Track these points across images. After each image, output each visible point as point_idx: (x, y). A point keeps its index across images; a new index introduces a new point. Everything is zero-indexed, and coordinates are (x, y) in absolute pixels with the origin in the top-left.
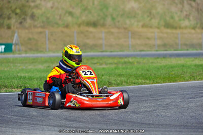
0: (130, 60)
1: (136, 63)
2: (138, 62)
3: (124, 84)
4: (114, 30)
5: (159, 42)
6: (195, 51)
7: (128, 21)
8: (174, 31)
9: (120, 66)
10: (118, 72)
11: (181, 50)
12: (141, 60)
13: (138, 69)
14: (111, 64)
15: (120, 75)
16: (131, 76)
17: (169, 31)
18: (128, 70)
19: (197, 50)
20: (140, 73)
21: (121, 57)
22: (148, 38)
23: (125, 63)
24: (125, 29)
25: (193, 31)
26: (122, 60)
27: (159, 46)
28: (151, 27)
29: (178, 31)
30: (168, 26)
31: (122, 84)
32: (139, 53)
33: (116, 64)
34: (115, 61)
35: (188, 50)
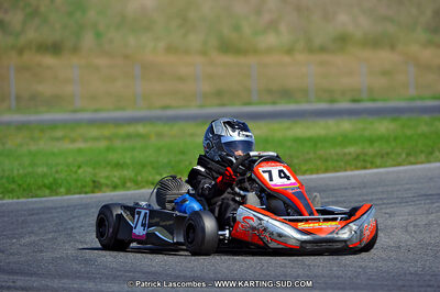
0: (141, 129)
1: (153, 138)
2: (160, 135)
3: (129, 184)
4: (101, 61)
5: (206, 87)
6: (292, 107)
7: (131, 40)
8: (242, 60)
9: (118, 144)
10: (114, 157)
11: (259, 103)
12: (165, 129)
13: (159, 149)
14: (96, 139)
15: (118, 165)
16: (144, 166)
17: (230, 59)
18: (136, 154)
19: (297, 103)
20: (165, 161)
21: (118, 122)
22: (182, 79)
23: (129, 137)
24: (126, 57)
25: (287, 59)
26: (123, 130)
27: (205, 96)
28: (187, 52)
29: (251, 60)
30: (227, 47)
31: (124, 186)
32: (159, 113)
33: (109, 138)
34: (107, 132)
35: (274, 103)
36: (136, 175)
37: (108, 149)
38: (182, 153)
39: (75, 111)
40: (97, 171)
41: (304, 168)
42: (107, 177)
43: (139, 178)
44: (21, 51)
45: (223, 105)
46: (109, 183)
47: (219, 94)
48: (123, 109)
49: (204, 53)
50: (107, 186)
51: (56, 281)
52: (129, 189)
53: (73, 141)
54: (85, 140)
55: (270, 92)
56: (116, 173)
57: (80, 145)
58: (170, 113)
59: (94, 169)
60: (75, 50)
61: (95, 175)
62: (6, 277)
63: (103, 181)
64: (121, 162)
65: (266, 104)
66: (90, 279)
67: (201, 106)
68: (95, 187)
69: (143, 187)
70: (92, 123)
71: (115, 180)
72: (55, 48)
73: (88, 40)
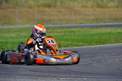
0: (74, 29)
1: (77, 32)
2: (79, 31)
3: (70, 46)
4: (63, 10)
5: (93, 17)
6: (118, 23)
7: (71, 4)
8: (103, 10)
9: (67, 34)
10: (65, 37)
11: (108, 22)
13: (79, 36)
14: (61, 32)
15: (67, 40)
16: (74, 40)
17: (100, 9)
18: (72, 37)
19: (119, 22)
20: (80, 39)
21: (67, 27)
22: (86, 15)
23: (70, 32)
24: (70, 8)
25: (116, 10)
26: (68, 30)
27: (93, 20)
28: (87, 7)
29: (106, 10)
30: (99, 6)
31: (68, 46)
32: (79, 25)
33: (64, 32)
34: (64, 30)
35: (113, 22)
36: (72, 43)
37: (64, 35)
38: (86, 37)
39: (55, 24)
40: (60, 42)
41: (121, 41)
42: (63, 44)
43: (73, 44)
44: (39, 7)
45: (98, 23)
46: (64, 45)
47: (97, 19)
48: (68, 24)
49: (92, 7)
50: (63, 46)
51: (47, 74)
52: (70, 47)
53: (54, 33)
54: (57, 32)
55: (111, 19)
56: (66, 42)
57: (56, 34)
58: (82, 25)
59: (59, 41)
60: (55, 6)
61: (60, 43)
62: (33, 73)
63: (62, 45)
64: (67, 39)
65: (110, 22)
66: (57, 73)
67: (92, 23)
68: (60, 46)
69: (74, 46)
70: (59, 28)
71: (66, 44)
72: (49, 6)
73: (59, 3)
